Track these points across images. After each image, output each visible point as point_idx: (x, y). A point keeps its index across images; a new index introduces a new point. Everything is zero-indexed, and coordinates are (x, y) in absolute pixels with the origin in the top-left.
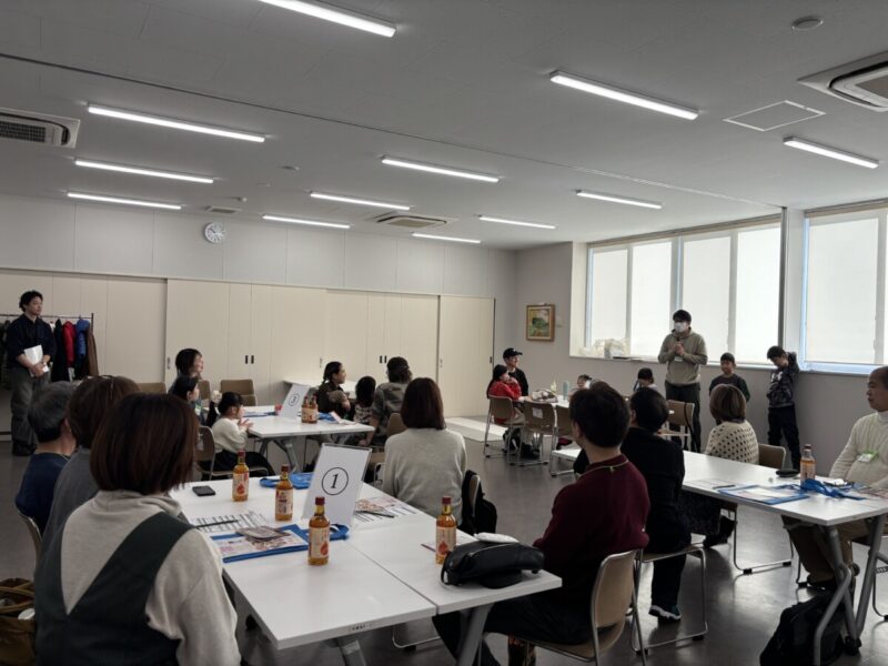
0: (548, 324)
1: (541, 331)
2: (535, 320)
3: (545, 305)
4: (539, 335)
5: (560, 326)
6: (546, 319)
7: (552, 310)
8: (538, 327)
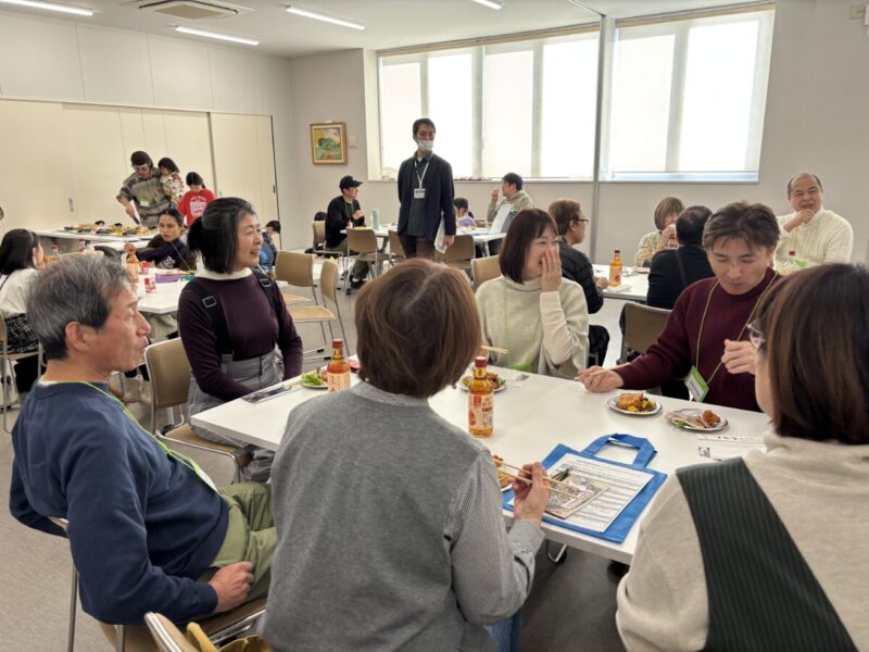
0: (339, 145)
1: (332, 153)
2: (321, 141)
3: (333, 123)
4: (329, 157)
5: (353, 147)
6: (337, 139)
7: (343, 128)
8: (328, 149)
